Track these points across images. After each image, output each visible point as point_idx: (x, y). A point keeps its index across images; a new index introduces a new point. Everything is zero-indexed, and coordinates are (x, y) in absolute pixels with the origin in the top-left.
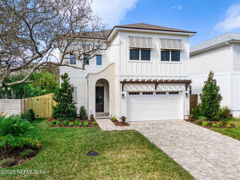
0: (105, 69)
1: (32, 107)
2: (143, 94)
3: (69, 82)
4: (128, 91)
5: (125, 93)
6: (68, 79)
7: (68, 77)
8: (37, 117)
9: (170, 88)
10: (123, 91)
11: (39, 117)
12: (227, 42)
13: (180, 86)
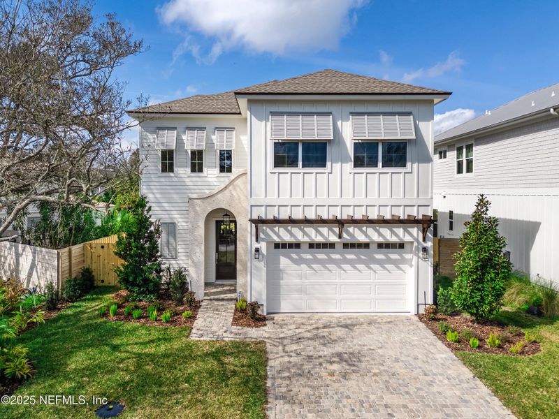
0: (226, 187)
1: (91, 263)
2: (309, 248)
3: (150, 216)
4: (272, 242)
5: (263, 246)
6: (147, 208)
7: (148, 205)
8: (101, 284)
9: (380, 234)
10: (257, 241)
11: (106, 284)
12: (552, 110)
13: (405, 230)
